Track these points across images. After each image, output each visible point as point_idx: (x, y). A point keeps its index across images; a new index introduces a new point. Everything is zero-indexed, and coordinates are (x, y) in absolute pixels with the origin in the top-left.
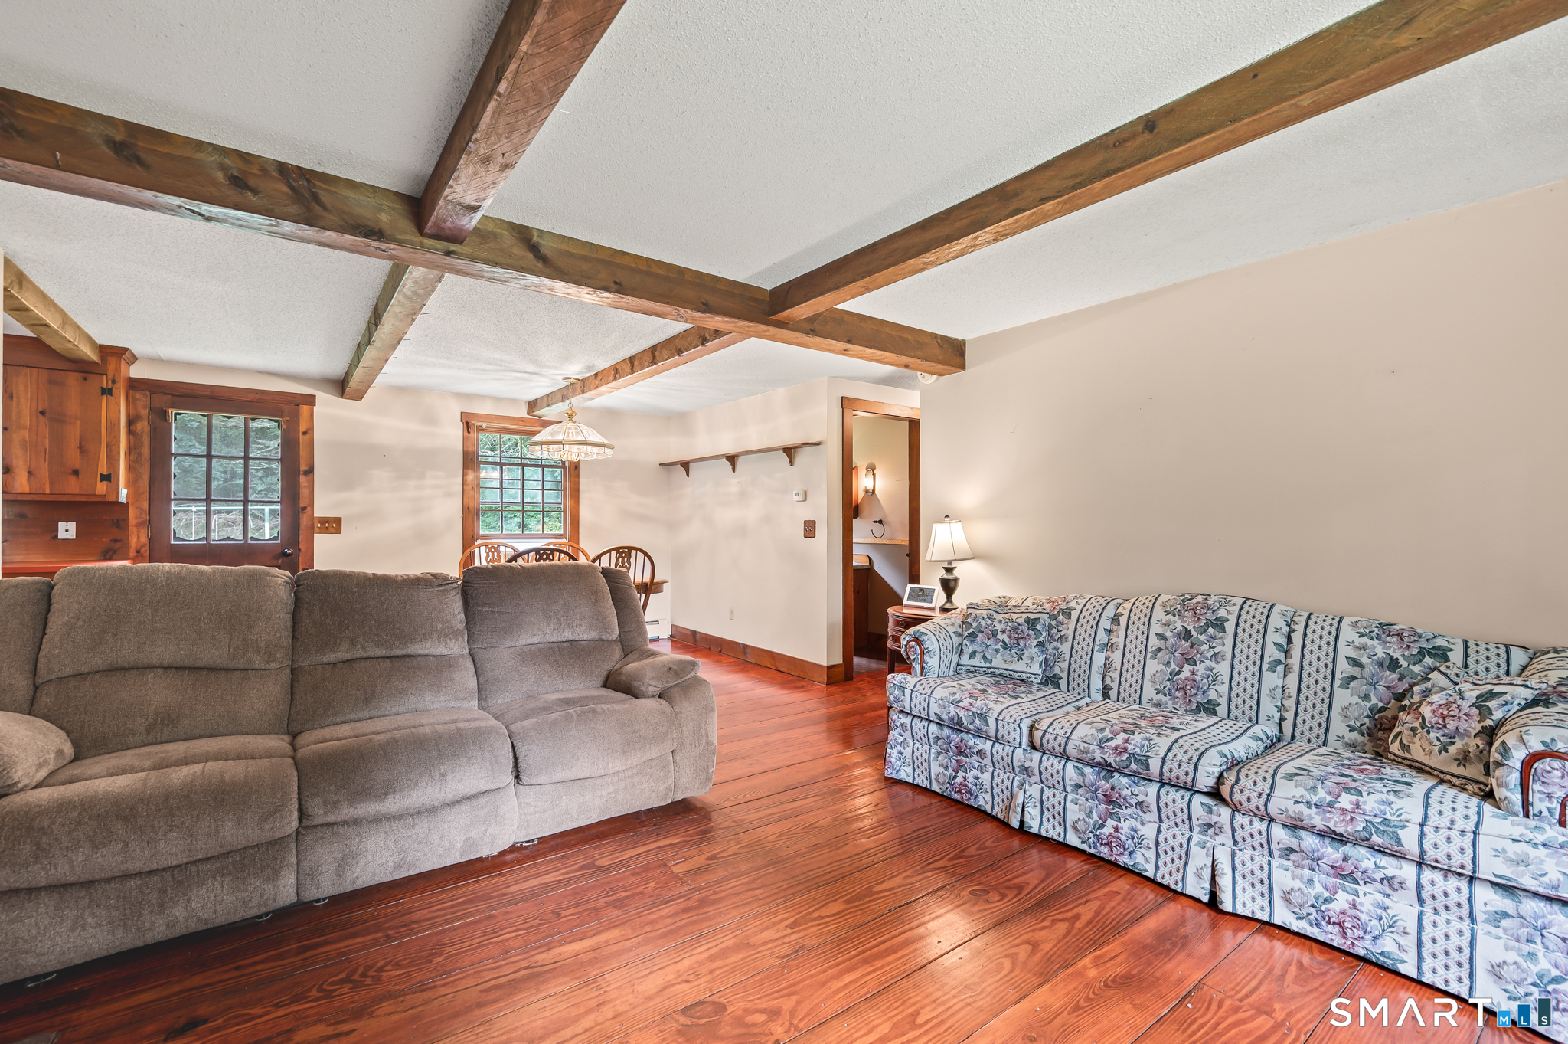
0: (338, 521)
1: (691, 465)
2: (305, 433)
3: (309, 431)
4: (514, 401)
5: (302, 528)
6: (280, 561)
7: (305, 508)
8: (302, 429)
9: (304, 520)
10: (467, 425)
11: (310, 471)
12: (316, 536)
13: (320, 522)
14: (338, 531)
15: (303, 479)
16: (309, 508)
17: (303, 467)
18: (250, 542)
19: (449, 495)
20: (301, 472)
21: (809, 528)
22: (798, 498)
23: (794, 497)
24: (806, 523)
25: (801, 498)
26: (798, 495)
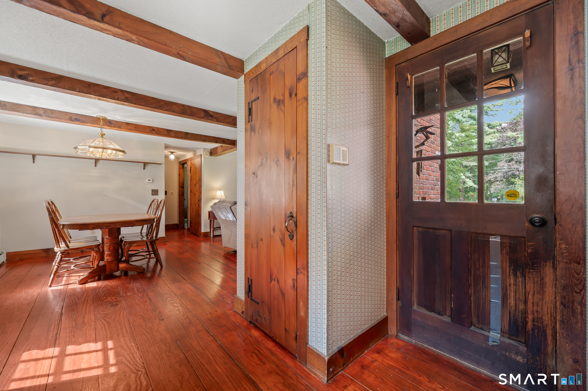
21: (155, 192)
22: (149, 182)
23: (147, 181)
24: (153, 190)
25: (151, 181)
26: (149, 180)
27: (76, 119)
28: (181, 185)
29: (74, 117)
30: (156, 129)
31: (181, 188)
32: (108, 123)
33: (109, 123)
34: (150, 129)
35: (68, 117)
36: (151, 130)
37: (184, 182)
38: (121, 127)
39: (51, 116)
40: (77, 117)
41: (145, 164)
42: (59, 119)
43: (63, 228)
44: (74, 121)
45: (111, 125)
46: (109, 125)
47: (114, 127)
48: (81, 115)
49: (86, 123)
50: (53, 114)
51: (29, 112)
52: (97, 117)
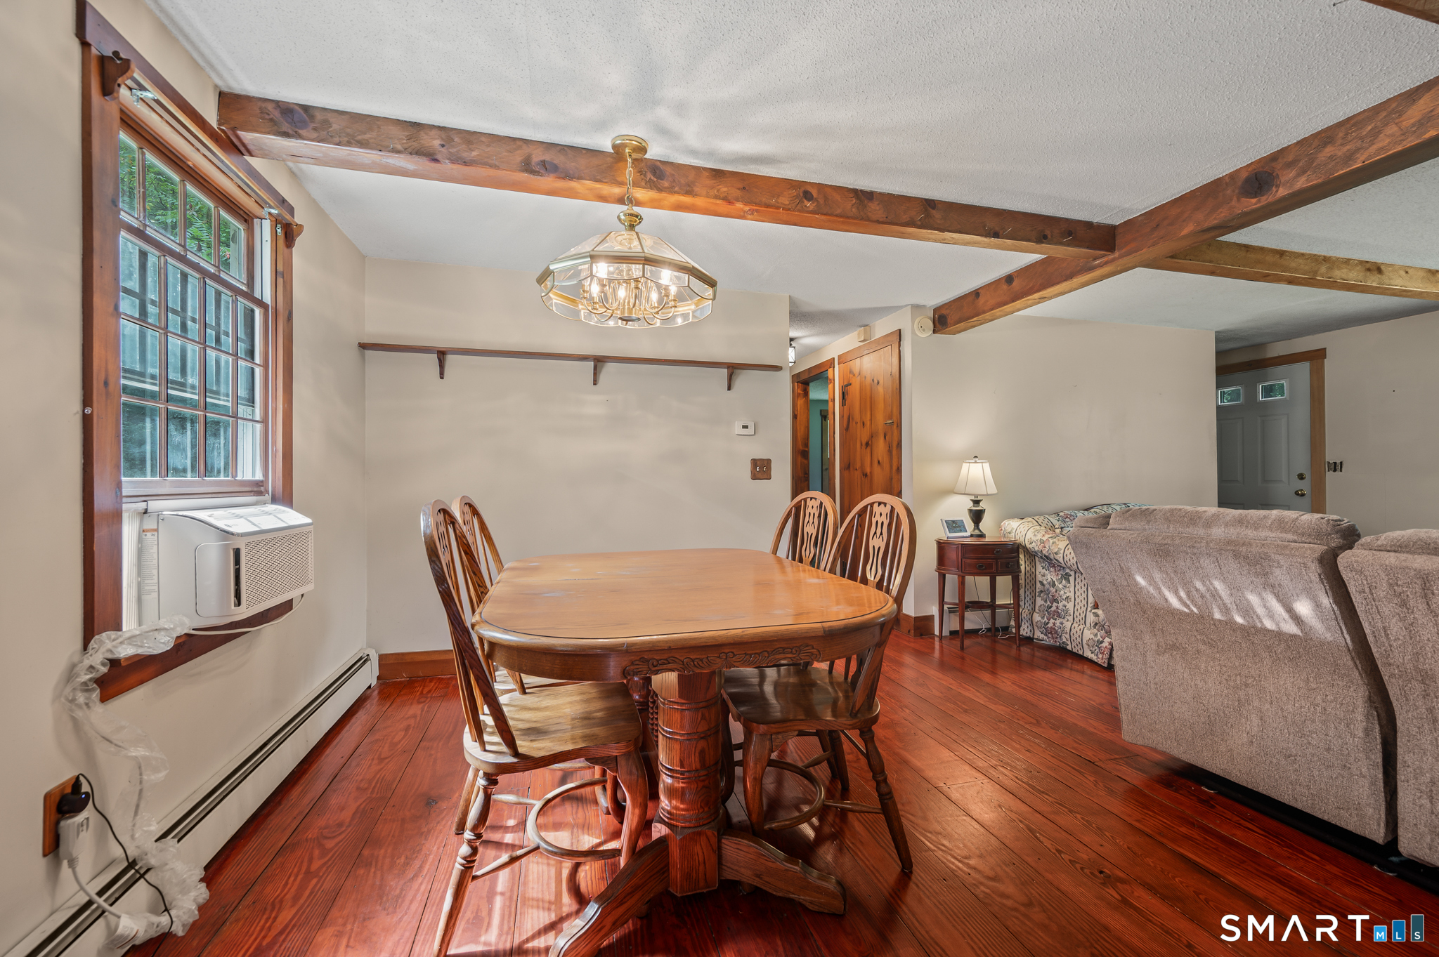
1: (450, 358)
4: (197, 63)
10: (103, 67)
21: (761, 468)
22: (745, 431)
23: (738, 430)
24: (755, 462)
25: (750, 431)
26: (745, 427)
27: (543, 163)
28: (801, 448)
29: (538, 156)
30: (814, 193)
31: (799, 458)
32: (649, 176)
33: (654, 173)
34: (794, 193)
35: (518, 158)
36: (797, 196)
37: (808, 439)
38: (696, 189)
39: (465, 155)
40: (547, 157)
41: (733, 369)
42: (491, 166)
43: (489, 656)
44: (539, 172)
45: (662, 182)
46: (654, 182)
47: (671, 191)
48: (560, 147)
49: (578, 179)
50: (472, 150)
51: (399, 147)
52: (614, 147)
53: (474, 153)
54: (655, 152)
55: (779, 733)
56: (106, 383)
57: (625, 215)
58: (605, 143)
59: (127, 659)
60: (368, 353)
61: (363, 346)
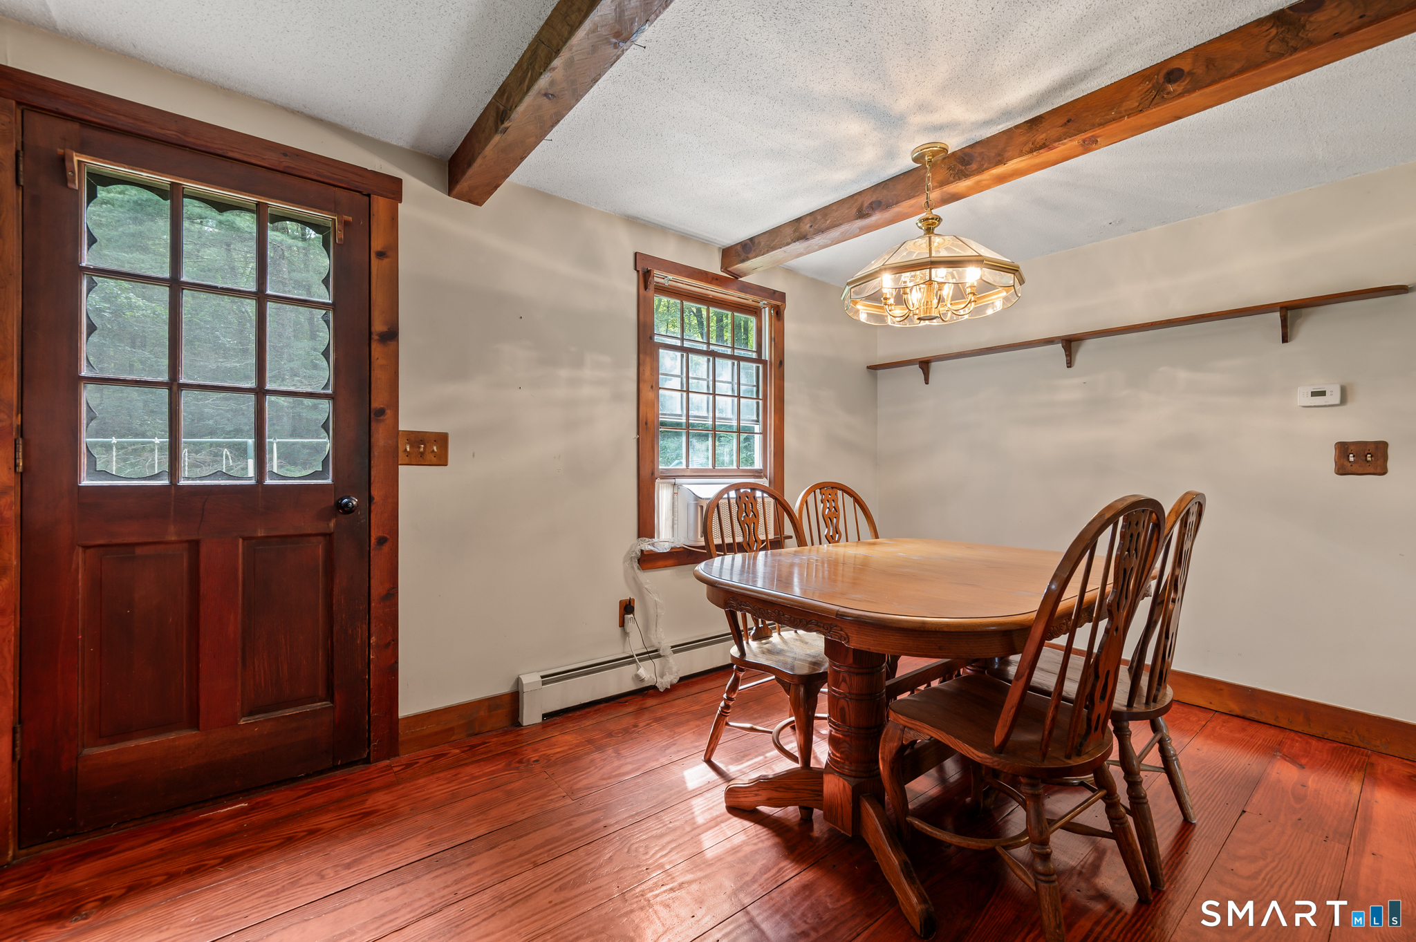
0: (442, 439)
1: (934, 365)
2: (381, 255)
3: (390, 252)
4: (704, 244)
5: (376, 452)
6: (332, 524)
7: (381, 412)
8: (377, 245)
9: (380, 437)
10: (645, 277)
11: (392, 335)
12: (403, 470)
13: (409, 442)
14: (442, 460)
15: (377, 350)
16: (389, 413)
17: (378, 326)
18: (268, 482)
19: (617, 397)
20: (375, 337)
26: (1320, 393)
30: (1186, 65)
32: (958, 167)
33: (963, 162)
34: (1148, 85)
36: (1153, 88)
39: (823, 226)
41: (1293, 310)
42: (837, 226)
44: (868, 214)
45: (970, 166)
46: (962, 171)
47: (980, 170)
48: (884, 184)
49: (896, 204)
50: (827, 220)
51: (789, 240)
52: (915, 160)
53: (828, 222)
54: (954, 143)
55: (911, 729)
56: (646, 424)
57: (920, 222)
58: (907, 163)
59: (647, 551)
60: (880, 372)
61: (873, 368)
